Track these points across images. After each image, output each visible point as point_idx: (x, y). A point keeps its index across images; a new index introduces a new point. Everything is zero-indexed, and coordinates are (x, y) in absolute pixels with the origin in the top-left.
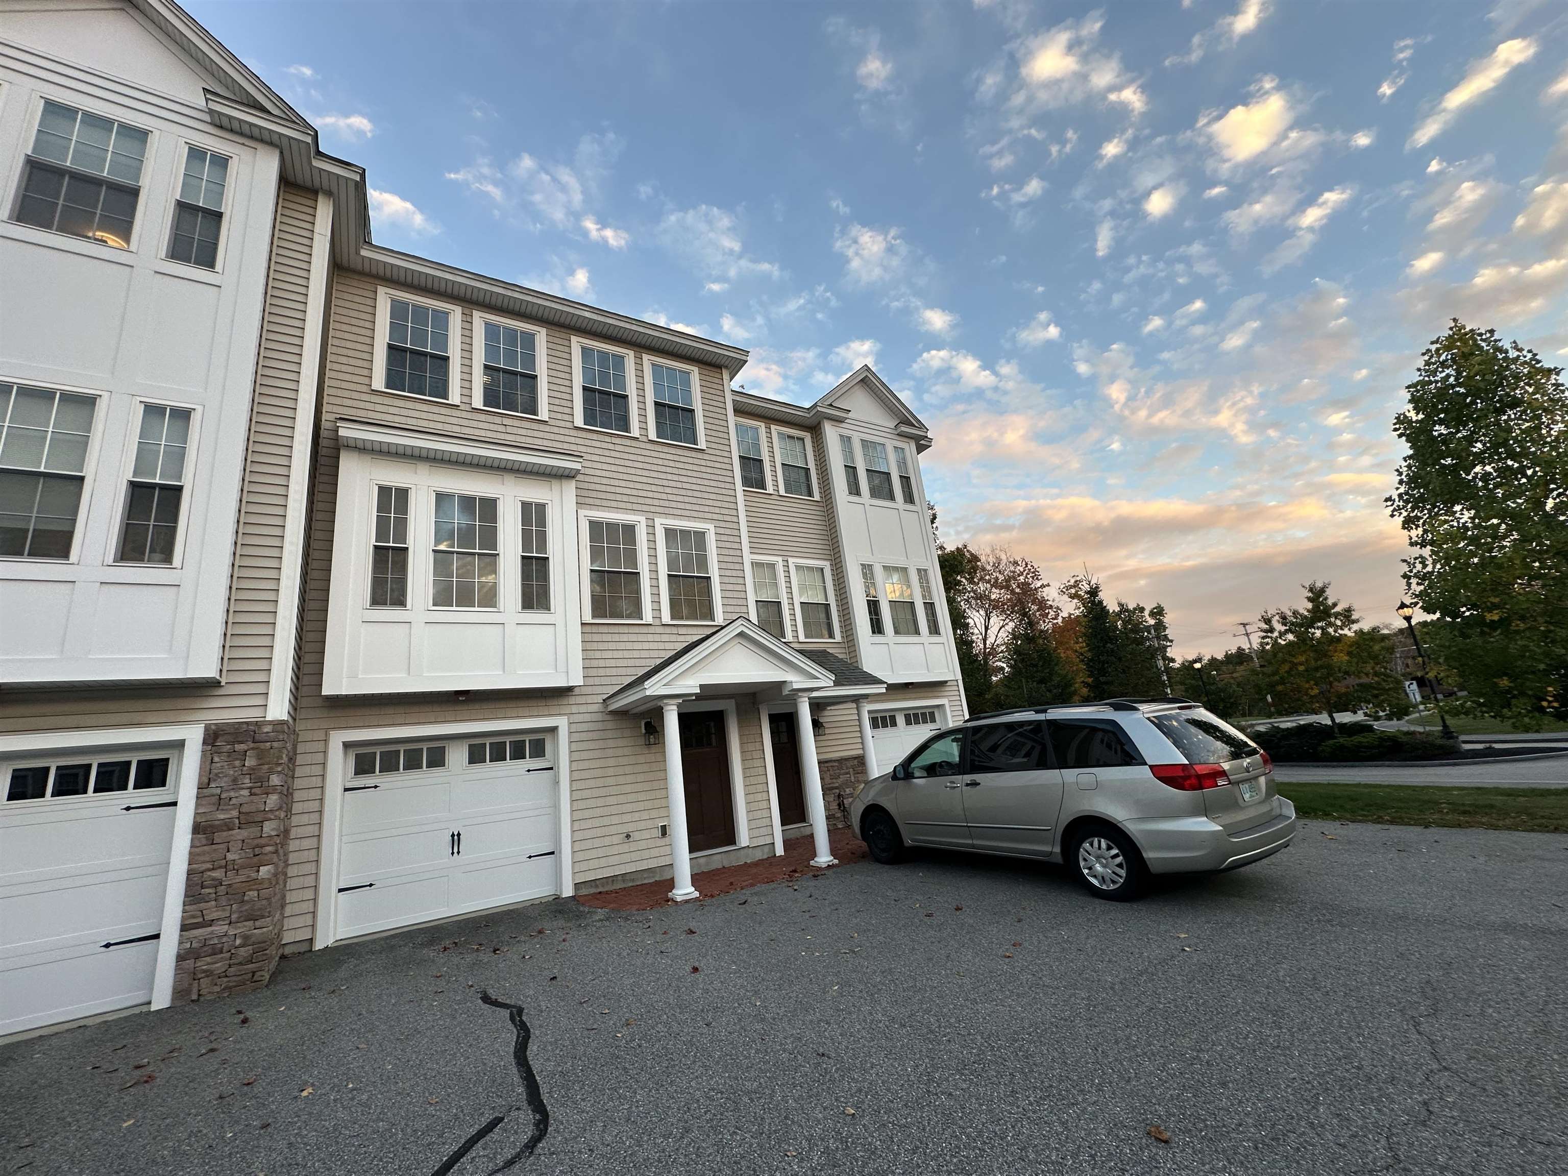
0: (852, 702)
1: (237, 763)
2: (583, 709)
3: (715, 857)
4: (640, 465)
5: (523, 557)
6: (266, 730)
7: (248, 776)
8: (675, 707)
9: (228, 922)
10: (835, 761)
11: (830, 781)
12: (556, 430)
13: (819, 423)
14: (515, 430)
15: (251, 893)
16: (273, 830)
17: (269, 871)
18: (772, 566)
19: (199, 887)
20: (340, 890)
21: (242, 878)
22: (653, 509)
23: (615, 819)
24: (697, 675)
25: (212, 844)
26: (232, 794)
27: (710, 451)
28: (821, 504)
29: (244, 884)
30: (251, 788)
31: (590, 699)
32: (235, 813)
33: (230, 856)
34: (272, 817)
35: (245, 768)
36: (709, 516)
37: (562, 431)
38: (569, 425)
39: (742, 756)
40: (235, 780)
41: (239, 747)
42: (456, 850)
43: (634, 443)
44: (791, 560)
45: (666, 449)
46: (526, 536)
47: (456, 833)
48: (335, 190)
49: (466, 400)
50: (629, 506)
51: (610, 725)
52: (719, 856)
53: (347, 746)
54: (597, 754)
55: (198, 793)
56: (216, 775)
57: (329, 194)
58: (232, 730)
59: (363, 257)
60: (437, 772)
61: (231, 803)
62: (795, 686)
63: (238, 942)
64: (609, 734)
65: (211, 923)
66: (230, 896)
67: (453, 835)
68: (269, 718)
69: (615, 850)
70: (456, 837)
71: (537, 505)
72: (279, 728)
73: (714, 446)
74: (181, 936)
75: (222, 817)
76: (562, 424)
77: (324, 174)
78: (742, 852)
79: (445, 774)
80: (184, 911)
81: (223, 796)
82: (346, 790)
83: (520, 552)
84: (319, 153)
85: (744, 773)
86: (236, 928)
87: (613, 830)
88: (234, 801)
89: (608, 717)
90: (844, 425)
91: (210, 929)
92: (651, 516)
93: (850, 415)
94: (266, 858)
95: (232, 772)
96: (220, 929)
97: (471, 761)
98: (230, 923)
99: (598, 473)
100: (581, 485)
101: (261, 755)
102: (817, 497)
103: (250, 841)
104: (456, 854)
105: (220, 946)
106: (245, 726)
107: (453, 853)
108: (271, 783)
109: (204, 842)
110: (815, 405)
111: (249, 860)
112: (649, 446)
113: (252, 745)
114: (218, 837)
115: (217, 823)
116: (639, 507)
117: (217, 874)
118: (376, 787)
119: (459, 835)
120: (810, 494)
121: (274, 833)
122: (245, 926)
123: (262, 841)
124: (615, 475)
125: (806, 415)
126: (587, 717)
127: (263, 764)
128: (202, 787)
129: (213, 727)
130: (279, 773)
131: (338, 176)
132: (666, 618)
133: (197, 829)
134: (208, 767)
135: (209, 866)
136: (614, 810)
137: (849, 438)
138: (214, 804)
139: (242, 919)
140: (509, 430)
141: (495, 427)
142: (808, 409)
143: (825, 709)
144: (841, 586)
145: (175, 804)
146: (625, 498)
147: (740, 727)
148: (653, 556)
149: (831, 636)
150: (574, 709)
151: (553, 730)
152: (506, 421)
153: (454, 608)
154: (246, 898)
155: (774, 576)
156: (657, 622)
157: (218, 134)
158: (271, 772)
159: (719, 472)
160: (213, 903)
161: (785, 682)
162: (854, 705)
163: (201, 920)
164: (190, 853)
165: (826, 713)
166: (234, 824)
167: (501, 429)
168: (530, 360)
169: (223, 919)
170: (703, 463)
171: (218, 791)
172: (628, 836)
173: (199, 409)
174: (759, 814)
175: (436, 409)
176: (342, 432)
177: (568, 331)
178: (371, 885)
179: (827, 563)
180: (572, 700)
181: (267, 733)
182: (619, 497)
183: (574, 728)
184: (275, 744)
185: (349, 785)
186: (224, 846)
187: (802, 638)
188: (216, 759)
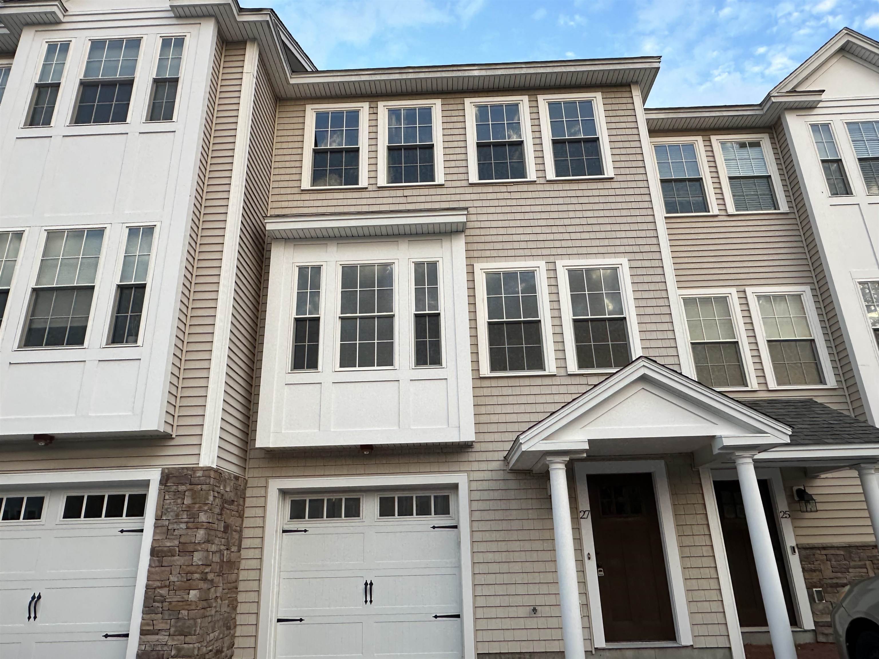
0: (852, 467)
1: (179, 501)
2: (484, 466)
3: (645, 653)
4: (539, 208)
5: (416, 316)
6: (198, 475)
7: (185, 512)
8: (562, 466)
9: (167, 634)
10: (838, 548)
11: (833, 575)
12: (453, 191)
13: (779, 118)
14: (414, 199)
15: (183, 612)
16: (199, 560)
17: (195, 595)
18: (723, 300)
19: (152, 601)
20: (279, 621)
21: (178, 598)
22: (554, 251)
23: (521, 590)
24: (587, 428)
25: (162, 566)
26: (175, 526)
27: (620, 178)
28: (792, 216)
29: (181, 604)
30: (187, 522)
31: (490, 456)
32: (176, 542)
33: (172, 578)
34: (200, 549)
35: (184, 506)
36: (622, 249)
37: (458, 191)
38: (464, 183)
39: (677, 531)
40: (177, 515)
41: (182, 488)
42: (368, 599)
43: (531, 188)
44: (749, 290)
45: (567, 186)
46: (419, 294)
47: (369, 582)
48: (257, 36)
49: (373, 181)
50: (528, 252)
51: (512, 484)
52: (652, 652)
53: (284, 493)
54: (499, 515)
55: (155, 523)
56: (166, 510)
57: (254, 40)
58: (177, 474)
59: (293, 84)
60: (353, 522)
61: (175, 534)
62: (727, 442)
63: (173, 653)
64: (512, 494)
65: (157, 632)
66: (170, 612)
67: (366, 584)
68: (201, 465)
69: (521, 623)
70: (369, 586)
71: (429, 263)
72: (206, 473)
73: (623, 171)
74: (140, 638)
75: (168, 544)
76: (458, 184)
77: (246, 25)
78: (683, 651)
79: (358, 524)
80: (143, 619)
81: (169, 528)
82: (284, 531)
83: (413, 311)
84: (241, 10)
85: (681, 552)
86: (173, 640)
87: (518, 600)
88: (176, 532)
89: (510, 476)
90: (816, 111)
91: (157, 637)
92: (552, 259)
93: (824, 97)
94: (194, 583)
95: (176, 508)
96: (163, 638)
97: (383, 513)
98: (170, 635)
99: (494, 224)
100: (470, 239)
101: (195, 495)
102: (784, 207)
103: (185, 567)
104: (368, 602)
105: (162, 652)
106: (185, 470)
107: (366, 602)
108: (200, 520)
109: (157, 564)
110: (769, 96)
111: (183, 583)
112: (548, 187)
113: (189, 487)
114: (166, 561)
115: (165, 549)
116: (539, 252)
117: (163, 592)
118: (305, 531)
119: (371, 584)
120: (776, 206)
121: (200, 563)
122: (179, 640)
123: (193, 569)
124: (512, 223)
125: (757, 112)
126: (487, 475)
127: (195, 504)
128: (158, 519)
129: (166, 471)
130: (206, 511)
131: (255, 22)
132: (573, 366)
133: (154, 552)
134: (162, 503)
135: (158, 584)
136: (519, 578)
137: (826, 126)
138: (164, 533)
139: (177, 633)
140: (410, 200)
141: (398, 200)
142: (760, 105)
143: (816, 477)
144: (831, 315)
145: (142, 531)
146: (523, 245)
147: (674, 494)
148: (556, 301)
149: (822, 380)
150: (475, 466)
151: (455, 487)
152: (407, 192)
153: (357, 368)
154: (180, 616)
155: (727, 311)
156: (562, 372)
157: (182, 23)
158: (200, 510)
159: (632, 199)
160: (160, 615)
161: (714, 437)
162: (855, 473)
163: (151, 628)
164: (149, 571)
165: (818, 482)
166: (176, 551)
167: (403, 200)
168: (428, 132)
169: (166, 630)
170: (612, 192)
171: (167, 523)
172: (535, 610)
173: (158, 224)
174: (706, 607)
175: (349, 195)
176: (269, 227)
177: (462, 96)
178: (301, 620)
179: (807, 289)
180: (472, 457)
181: (199, 477)
182: (516, 245)
183: (474, 486)
184: (204, 487)
185: (287, 528)
186: (168, 569)
187: (772, 384)
188: (167, 497)
